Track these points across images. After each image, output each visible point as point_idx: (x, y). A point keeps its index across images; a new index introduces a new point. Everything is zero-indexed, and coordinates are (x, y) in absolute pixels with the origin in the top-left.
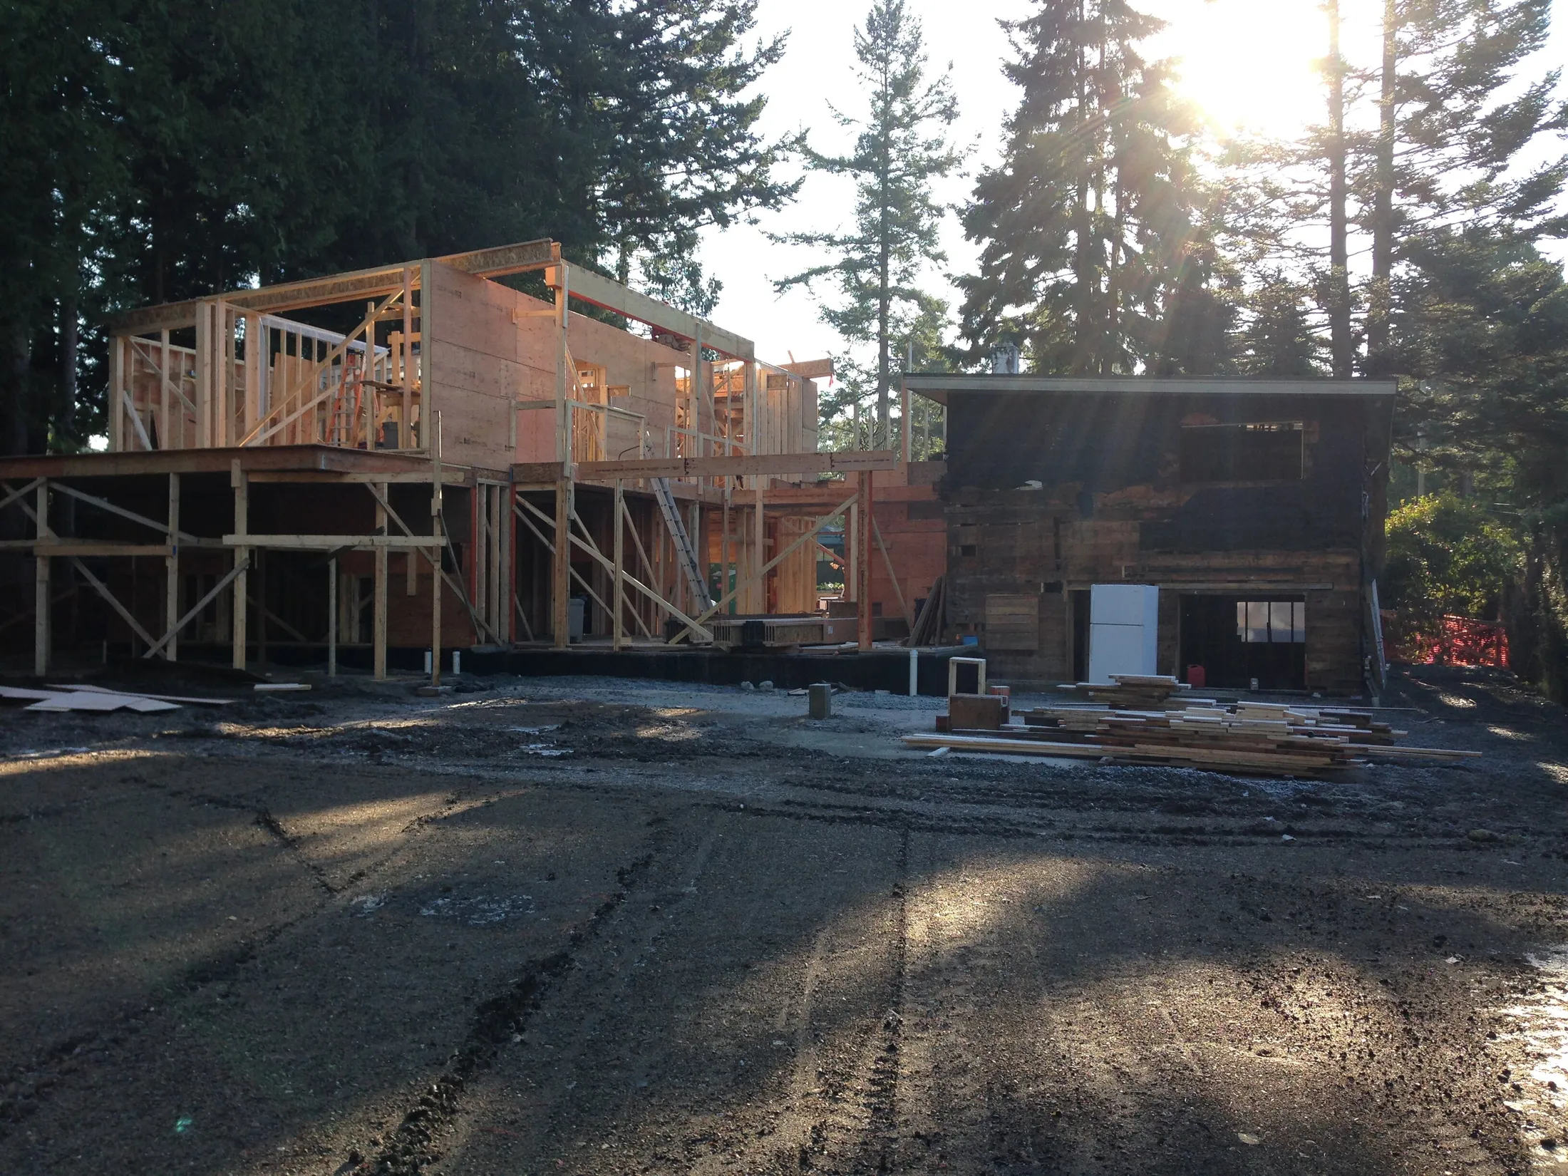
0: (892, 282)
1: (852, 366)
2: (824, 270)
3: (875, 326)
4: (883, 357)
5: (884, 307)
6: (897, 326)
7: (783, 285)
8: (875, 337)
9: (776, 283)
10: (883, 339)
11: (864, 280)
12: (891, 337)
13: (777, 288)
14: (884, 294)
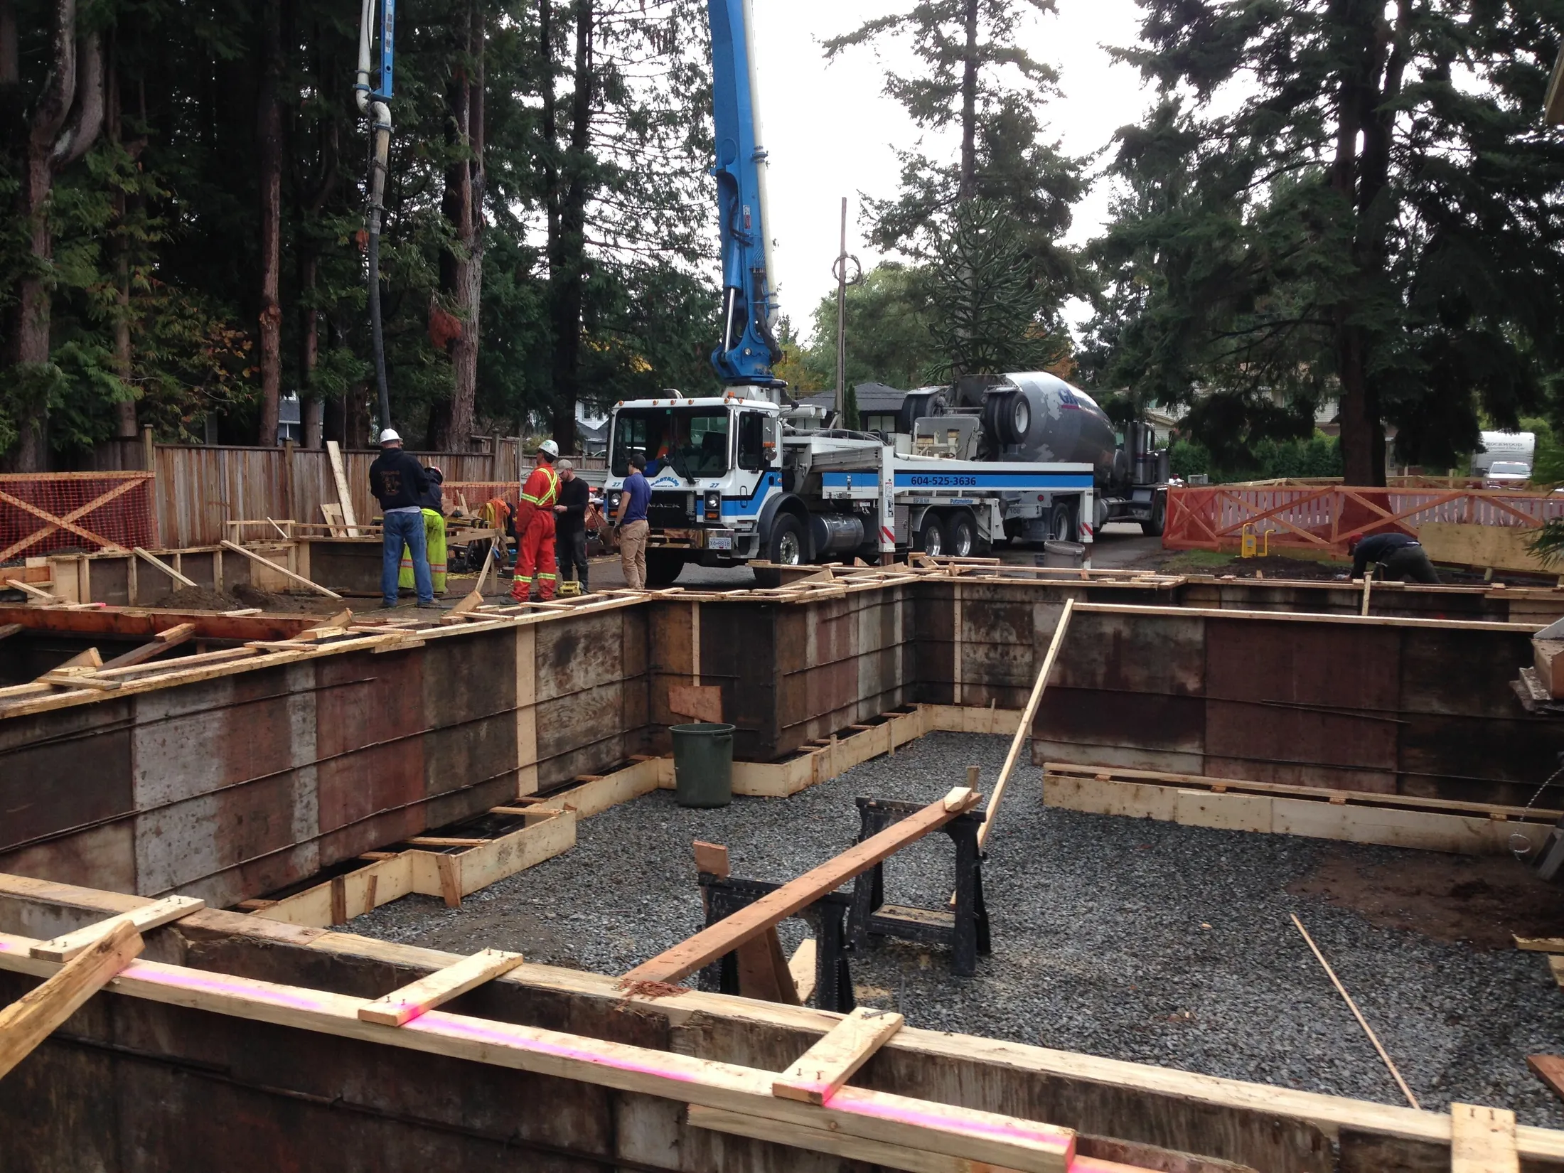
0: (982, 39)
1: (924, 164)
2: (892, 21)
3: (957, 103)
4: (967, 148)
5: (970, 77)
6: (986, 102)
7: (834, 46)
8: (958, 117)
9: (827, 44)
10: (969, 119)
11: (945, 34)
12: (977, 118)
13: (827, 50)
14: (974, 56)
